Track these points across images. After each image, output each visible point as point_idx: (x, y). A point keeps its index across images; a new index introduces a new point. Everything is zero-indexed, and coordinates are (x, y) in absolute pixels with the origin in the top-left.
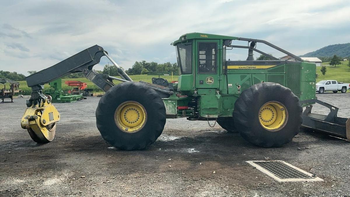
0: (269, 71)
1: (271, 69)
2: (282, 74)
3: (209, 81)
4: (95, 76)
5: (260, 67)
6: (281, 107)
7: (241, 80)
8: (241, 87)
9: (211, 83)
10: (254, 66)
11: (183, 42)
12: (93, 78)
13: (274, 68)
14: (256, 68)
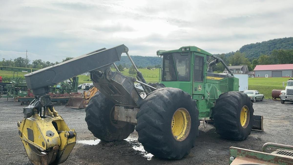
0: (220, 82)
1: (222, 80)
2: (226, 85)
3: (199, 88)
4: (125, 79)
5: (216, 79)
6: (245, 110)
7: (209, 88)
8: (210, 94)
9: (200, 90)
10: (214, 78)
11: (183, 52)
12: (123, 81)
13: (223, 80)
14: (215, 79)
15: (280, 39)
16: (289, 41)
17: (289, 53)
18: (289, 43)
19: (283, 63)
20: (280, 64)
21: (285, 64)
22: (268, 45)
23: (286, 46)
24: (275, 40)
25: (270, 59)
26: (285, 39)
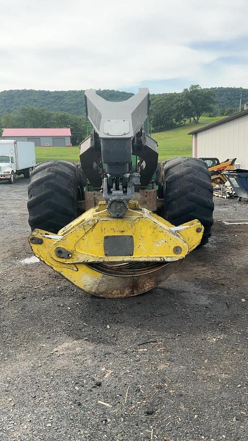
15: (18, 91)
16: (29, 95)
17: (40, 113)
18: (30, 98)
19: (35, 126)
20: (31, 128)
21: (38, 128)
22: (3, 98)
23: (26, 103)
24: (11, 91)
25: (18, 120)
26: (25, 91)
